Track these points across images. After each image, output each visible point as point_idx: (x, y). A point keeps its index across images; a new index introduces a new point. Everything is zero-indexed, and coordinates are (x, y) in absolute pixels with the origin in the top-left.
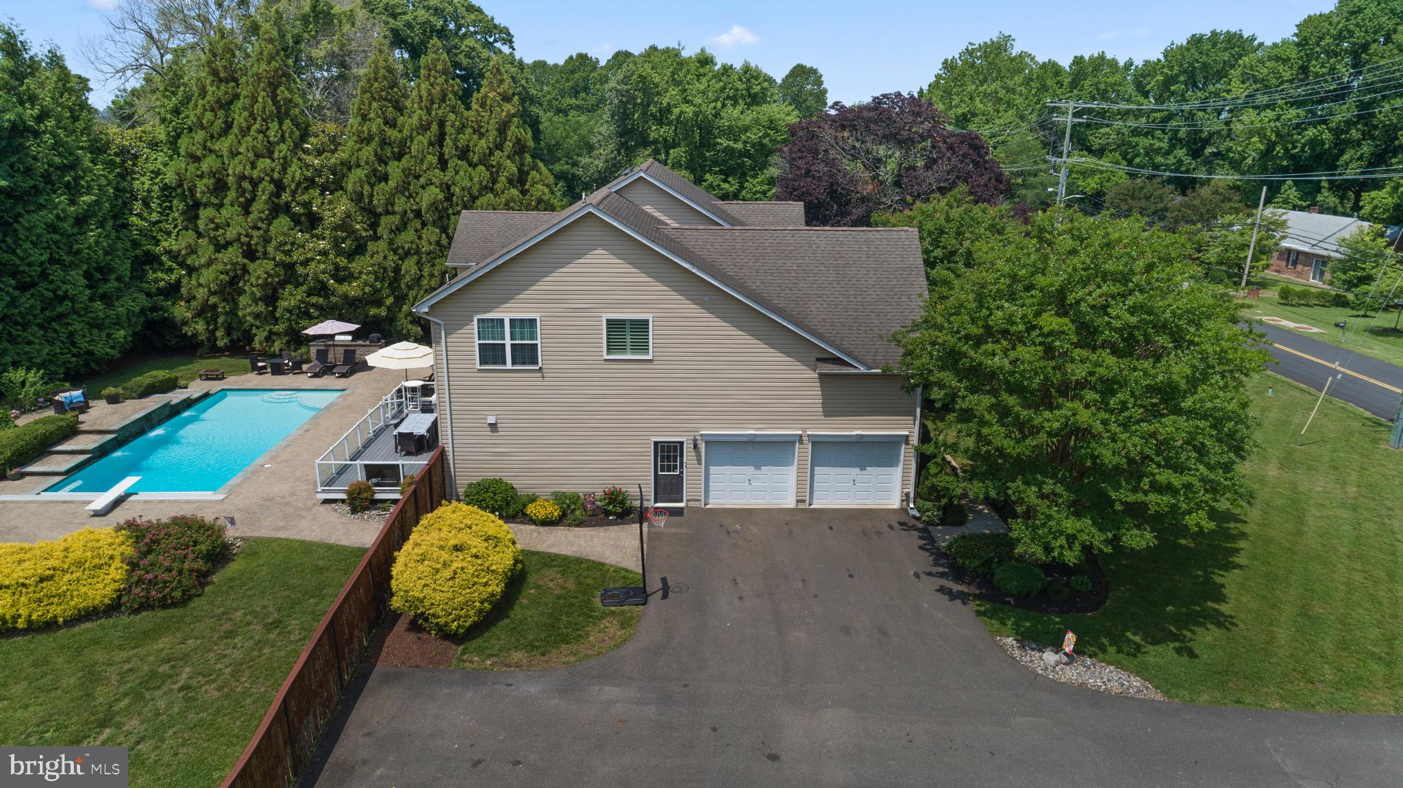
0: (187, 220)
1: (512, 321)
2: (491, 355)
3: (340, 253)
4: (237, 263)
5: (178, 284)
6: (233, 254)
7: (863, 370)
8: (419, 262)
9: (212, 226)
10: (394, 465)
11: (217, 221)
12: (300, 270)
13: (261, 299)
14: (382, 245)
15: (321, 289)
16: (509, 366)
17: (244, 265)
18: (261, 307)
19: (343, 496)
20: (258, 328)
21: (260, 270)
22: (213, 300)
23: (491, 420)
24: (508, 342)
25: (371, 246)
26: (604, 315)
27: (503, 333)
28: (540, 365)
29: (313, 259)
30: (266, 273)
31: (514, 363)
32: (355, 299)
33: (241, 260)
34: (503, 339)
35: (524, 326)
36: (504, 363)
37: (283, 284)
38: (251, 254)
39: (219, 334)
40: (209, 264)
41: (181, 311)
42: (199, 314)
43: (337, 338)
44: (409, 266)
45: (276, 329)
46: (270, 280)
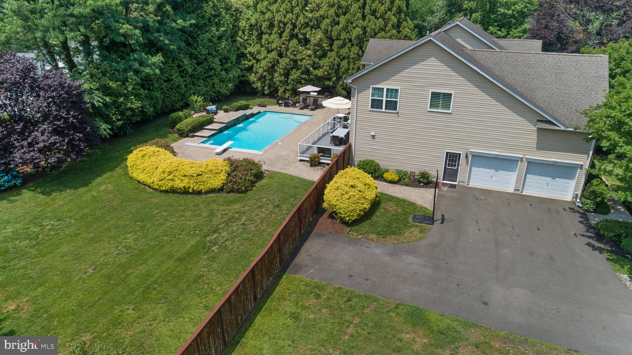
0: (258, 39)
1: (388, 89)
2: (376, 104)
3: (316, 56)
4: (275, 59)
5: (252, 66)
6: (274, 55)
7: (562, 128)
8: (348, 62)
9: (267, 42)
10: (329, 149)
11: (269, 40)
12: (299, 63)
13: (283, 75)
14: (334, 53)
15: (307, 72)
16: (384, 110)
17: (278, 60)
18: (283, 78)
19: (308, 159)
20: (281, 87)
21: (284, 62)
22: (265, 74)
23: (373, 134)
24: (384, 99)
25: (329, 54)
26: (430, 90)
27: (383, 94)
28: (398, 111)
29: (305, 58)
30: (286, 63)
31: (386, 109)
32: (321, 77)
33: (277, 57)
34: (382, 97)
35: (393, 92)
36: (382, 108)
37: (292, 69)
38: (281, 55)
39: (266, 88)
40: (264, 58)
41: (252, 78)
42: (259, 79)
43: (311, 93)
44: (344, 63)
45: (287, 88)
46: (287, 67)
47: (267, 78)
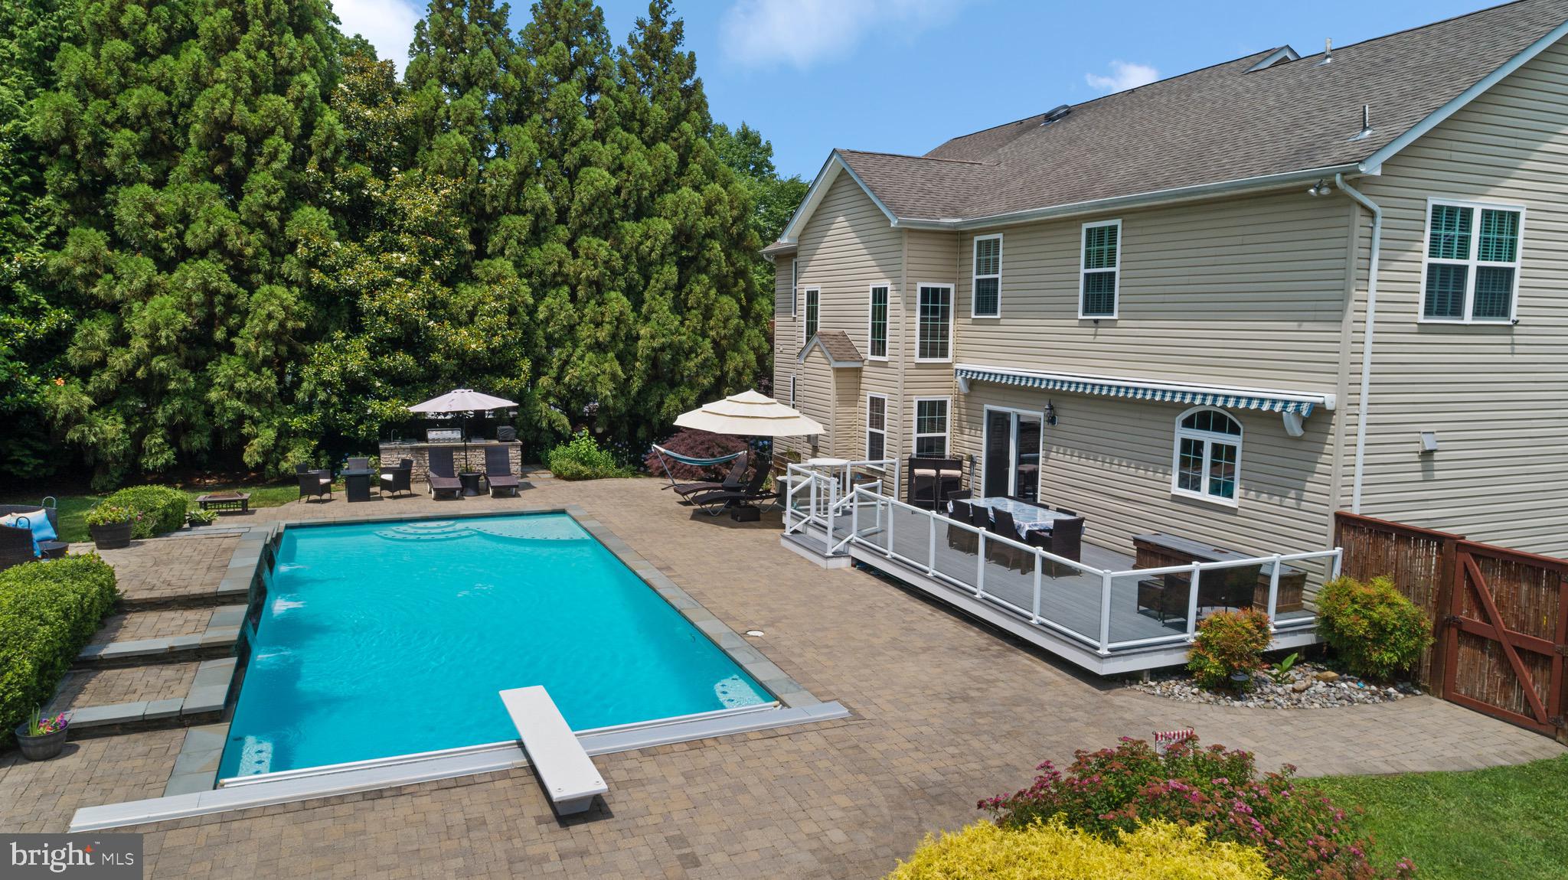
1: (1487, 215)
2: (1439, 292)
4: (217, 291)
5: (60, 335)
6: (204, 274)
9: (150, 218)
11: (159, 209)
13: (267, 362)
15: (411, 338)
16: (1468, 318)
17: (230, 297)
18: (268, 380)
20: (256, 423)
21: (269, 305)
23: (1428, 444)
24: (1473, 262)
27: (1465, 241)
28: (1512, 317)
29: (387, 284)
31: (1477, 313)
34: (1464, 253)
35: (1501, 228)
36: (1458, 312)
38: (241, 272)
39: (153, 442)
40: (148, 291)
41: (63, 395)
42: (111, 399)
43: (432, 435)
45: (296, 423)
46: (290, 324)
47: (173, 385)
